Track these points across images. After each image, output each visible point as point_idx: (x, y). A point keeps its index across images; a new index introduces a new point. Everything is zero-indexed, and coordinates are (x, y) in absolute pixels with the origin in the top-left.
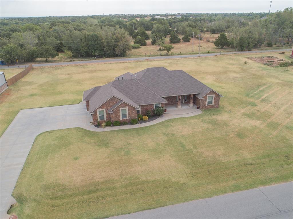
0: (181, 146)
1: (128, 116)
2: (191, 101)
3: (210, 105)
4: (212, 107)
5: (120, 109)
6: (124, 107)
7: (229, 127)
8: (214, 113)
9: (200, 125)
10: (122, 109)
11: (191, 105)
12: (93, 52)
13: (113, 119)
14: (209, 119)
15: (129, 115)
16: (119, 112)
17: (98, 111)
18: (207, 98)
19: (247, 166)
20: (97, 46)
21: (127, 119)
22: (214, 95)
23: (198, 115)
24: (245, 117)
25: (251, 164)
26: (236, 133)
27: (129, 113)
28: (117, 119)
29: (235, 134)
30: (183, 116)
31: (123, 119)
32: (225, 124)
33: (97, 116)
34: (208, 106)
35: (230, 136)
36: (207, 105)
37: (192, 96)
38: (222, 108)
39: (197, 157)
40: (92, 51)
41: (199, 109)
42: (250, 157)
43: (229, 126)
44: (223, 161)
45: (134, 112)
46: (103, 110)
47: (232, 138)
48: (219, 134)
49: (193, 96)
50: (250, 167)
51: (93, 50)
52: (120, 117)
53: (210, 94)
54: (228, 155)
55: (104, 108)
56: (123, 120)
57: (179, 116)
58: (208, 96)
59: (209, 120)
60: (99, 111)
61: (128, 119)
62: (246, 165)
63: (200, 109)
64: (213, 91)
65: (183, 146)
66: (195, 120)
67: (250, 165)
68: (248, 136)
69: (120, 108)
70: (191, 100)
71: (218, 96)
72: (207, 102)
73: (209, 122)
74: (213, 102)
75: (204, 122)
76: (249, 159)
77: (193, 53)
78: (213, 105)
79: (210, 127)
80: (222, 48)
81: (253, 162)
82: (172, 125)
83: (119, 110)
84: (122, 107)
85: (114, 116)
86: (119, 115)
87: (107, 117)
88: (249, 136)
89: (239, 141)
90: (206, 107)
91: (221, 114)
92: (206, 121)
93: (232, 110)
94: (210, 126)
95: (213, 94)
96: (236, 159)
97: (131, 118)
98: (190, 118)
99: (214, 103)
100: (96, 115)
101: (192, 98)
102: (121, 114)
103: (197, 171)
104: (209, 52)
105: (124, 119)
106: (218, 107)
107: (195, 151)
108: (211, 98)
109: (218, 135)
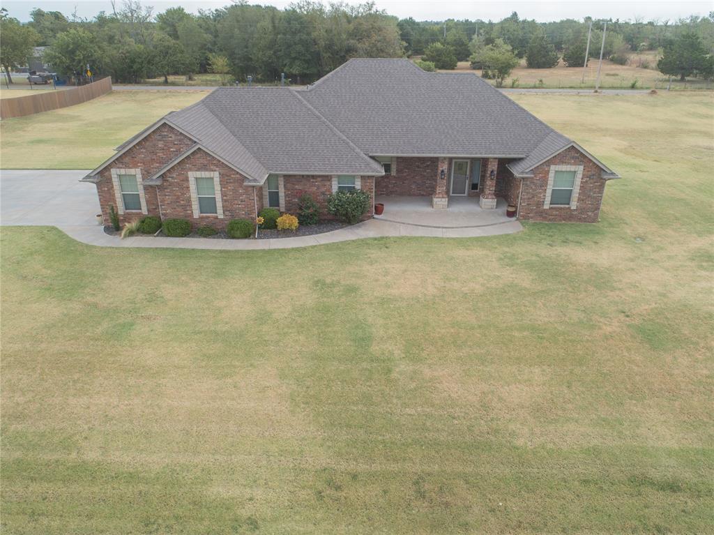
0: (354, 340)
1: (219, 204)
2: (490, 185)
3: (561, 209)
4: (569, 216)
5: (192, 175)
6: (204, 168)
7: (611, 294)
8: (567, 236)
9: (485, 272)
10: (198, 174)
11: (488, 202)
12: (286, 65)
13: (167, 211)
14: (538, 256)
15: (226, 201)
16: (188, 187)
17: (114, 172)
18: (551, 175)
19: (646, 490)
20: (299, 48)
21: (216, 218)
22: (581, 168)
23: (495, 237)
24: (701, 267)
25: (672, 487)
26: (637, 321)
27: (224, 195)
28: (179, 213)
29: (629, 326)
30: (439, 233)
31: (204, 215)
32: (601, 280)
33: (114, 195)
34: (551, 208)
35: (600, 328)
36: (546, 207)
37: (493, 166)
38: (611, 225)
39: (399, 398)
40: (285, 62)
41: (514, 219)
42: (676, 447)
43: (613, 289)
44: (520, 442)
45: (241, 195)
46: (132, 171)
47: (606, 338)
48: (553, 314)
49: (495, 168)
50: (659, 499)
51: (287, 61)
52: (191, 206)
53: (563, 162)
54: (560, 413)
55: (135, 166)
56: (201, 218)
57: (420, 232)
58: (553, 168)
59: (534, 258)
60: (120, 176)
61: (221, 217)
62: (639, 482)
63: (518, 219)
64: (578, 151)
65: (363, 341)
66: (478, 252)
67: (663, 489)
68: (693, 343)
69: (190, 170)
70: (489, 183)
71: (597, 174)
72: (549, 192)
73: (530, 266)
74: (575, 196)
75: (510, 261)
76: (670, 453)
77: (583, 85)
78: (573, 207)
79: (526, 283)
80: (682, 80)
81: (688, 475)
82: (371, 256)
83: (187, 180)
84: (198, 170)
85: (168, 199)
86: (189, 200)
87: (148, 202)
88: (697, 344)
89: (638, 358)
90: (543, 214)
91: (596, 243)
92: (519, 261)
93: (650, 237)
94: (525, 280)
95: (575, 164)
96: (594, 442)
97: (232, 216)
98: (461, 242)
99: (579, 200)
100: (109, 190)
101: (492, 172)
102: (194, 196)
103: (362, 467)
104: (633, 87)
105: (208, 217)
106: (594, 220)
107: (403, 368)
108: (569, 178)
109: (546, 319)
